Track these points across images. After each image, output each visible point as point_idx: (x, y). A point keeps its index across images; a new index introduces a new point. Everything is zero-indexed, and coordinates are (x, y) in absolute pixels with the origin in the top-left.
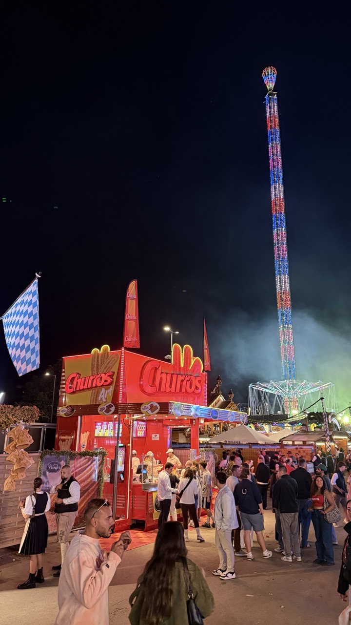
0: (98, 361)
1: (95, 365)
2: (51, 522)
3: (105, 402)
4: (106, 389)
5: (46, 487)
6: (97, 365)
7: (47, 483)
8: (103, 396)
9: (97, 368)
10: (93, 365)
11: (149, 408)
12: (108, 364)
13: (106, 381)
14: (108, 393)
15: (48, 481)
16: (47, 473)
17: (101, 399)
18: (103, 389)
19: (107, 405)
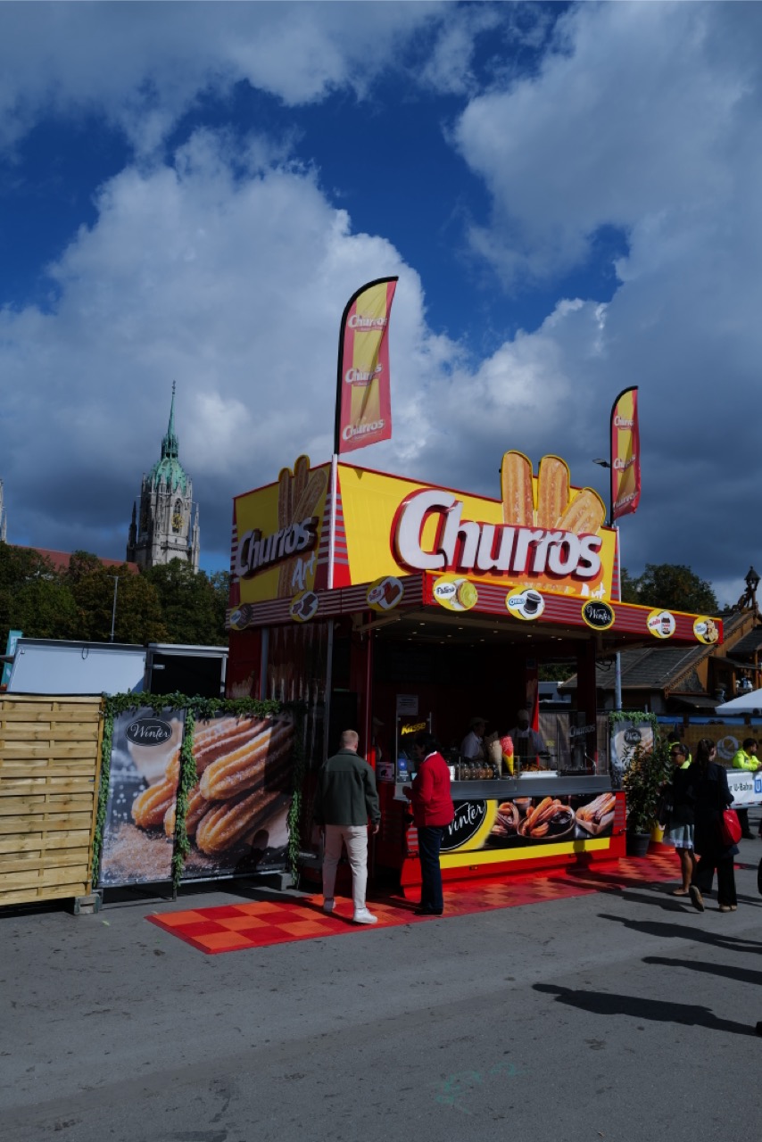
0: (290, 496)
1: (286, 507)
2: (149, 857)
3: (303, 590)
4: (305, 561)
5: (129, 777)
6: (289, 504)
7: (132, 768)
8: (299, 577)
9: (289, 512)
10: (281, 506)
11: (383, 592)
12: (307, 499)
13: (301, 540)
14: (308, 569)
15: (133, 764)
16: (131, 745)
17: (297, 583)
18: (300, 561)
19: (305, 597)
